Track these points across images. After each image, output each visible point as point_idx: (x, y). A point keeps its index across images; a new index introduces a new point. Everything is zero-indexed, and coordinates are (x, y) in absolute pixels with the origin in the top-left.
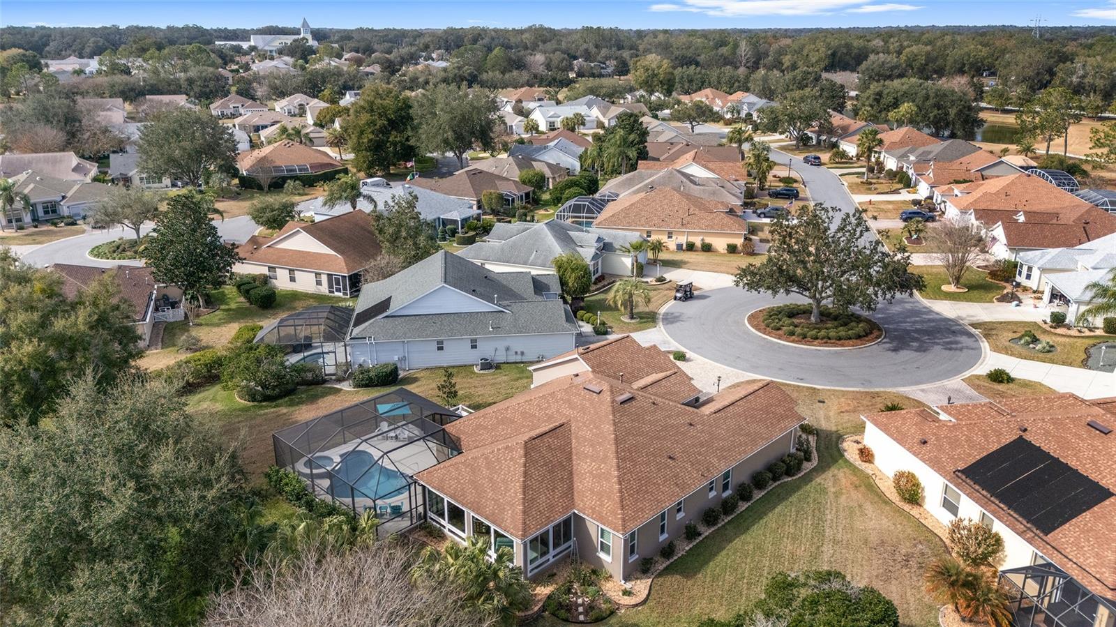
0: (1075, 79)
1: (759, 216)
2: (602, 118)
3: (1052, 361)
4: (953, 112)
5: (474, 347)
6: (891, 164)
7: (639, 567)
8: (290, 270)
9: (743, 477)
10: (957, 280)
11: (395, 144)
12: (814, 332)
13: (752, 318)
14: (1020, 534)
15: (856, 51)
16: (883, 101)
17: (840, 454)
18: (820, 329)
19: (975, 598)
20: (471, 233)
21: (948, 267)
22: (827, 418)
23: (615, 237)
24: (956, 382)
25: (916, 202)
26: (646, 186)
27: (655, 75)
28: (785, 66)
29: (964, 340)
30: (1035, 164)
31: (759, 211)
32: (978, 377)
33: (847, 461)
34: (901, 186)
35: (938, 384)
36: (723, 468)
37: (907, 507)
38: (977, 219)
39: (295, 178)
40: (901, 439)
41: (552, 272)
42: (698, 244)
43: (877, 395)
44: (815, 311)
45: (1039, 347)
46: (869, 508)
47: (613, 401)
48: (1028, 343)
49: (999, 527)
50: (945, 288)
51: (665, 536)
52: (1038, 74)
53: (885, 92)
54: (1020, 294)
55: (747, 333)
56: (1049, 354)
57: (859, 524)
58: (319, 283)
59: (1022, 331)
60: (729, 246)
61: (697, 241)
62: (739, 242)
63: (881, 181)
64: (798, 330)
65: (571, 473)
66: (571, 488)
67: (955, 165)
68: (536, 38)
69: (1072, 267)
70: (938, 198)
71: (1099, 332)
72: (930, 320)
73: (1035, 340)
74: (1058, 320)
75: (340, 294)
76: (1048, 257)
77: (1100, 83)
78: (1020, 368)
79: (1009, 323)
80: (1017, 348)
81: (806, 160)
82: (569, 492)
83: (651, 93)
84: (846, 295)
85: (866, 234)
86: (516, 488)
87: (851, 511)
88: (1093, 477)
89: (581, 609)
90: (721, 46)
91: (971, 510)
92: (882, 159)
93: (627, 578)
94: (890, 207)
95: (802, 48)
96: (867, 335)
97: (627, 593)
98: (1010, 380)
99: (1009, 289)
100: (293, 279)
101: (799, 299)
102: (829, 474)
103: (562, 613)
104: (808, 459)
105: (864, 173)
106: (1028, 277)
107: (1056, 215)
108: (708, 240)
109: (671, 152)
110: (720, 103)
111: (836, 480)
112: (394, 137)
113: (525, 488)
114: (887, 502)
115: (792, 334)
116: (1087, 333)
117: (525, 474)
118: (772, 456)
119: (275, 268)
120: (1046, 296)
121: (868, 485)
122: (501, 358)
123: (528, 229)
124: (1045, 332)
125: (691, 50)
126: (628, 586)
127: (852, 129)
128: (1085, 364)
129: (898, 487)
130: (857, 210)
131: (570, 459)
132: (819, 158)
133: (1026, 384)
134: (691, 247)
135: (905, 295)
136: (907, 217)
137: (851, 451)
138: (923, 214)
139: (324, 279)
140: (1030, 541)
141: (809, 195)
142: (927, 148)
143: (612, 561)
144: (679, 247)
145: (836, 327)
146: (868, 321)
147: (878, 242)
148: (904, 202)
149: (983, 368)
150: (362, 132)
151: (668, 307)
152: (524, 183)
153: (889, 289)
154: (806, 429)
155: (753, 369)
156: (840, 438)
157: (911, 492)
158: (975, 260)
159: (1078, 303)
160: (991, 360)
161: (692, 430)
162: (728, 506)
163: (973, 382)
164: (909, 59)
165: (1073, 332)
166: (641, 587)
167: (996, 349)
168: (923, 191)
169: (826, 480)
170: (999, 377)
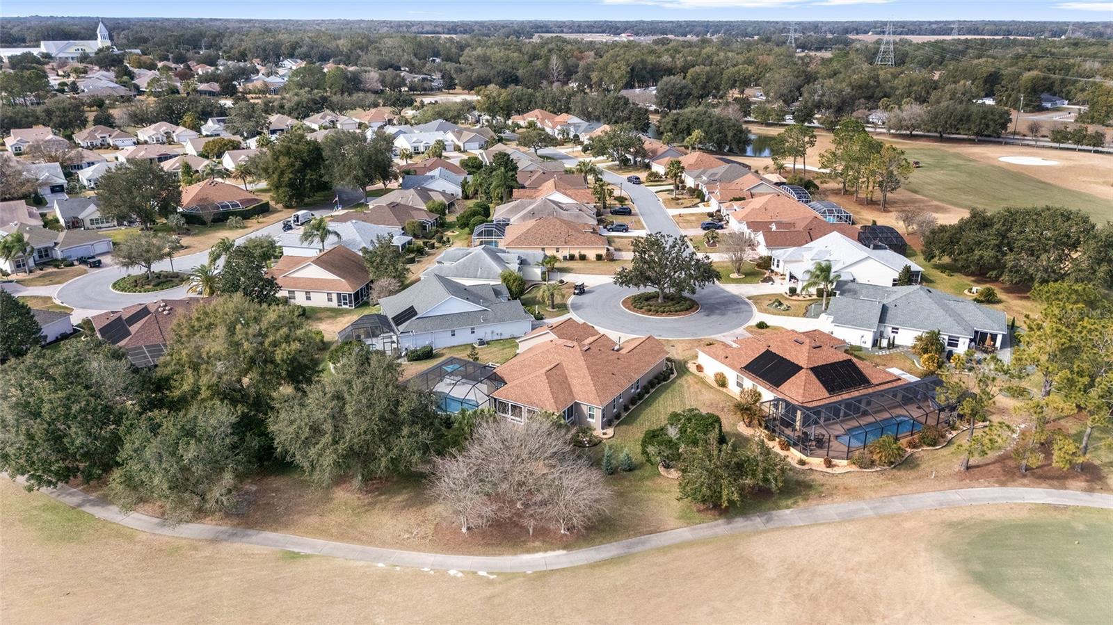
0: (816, 98)
1: (609, 230)
2: (457, 143)
3: (788, 315)
4: (730, 135)
5: (473, 332)
6: (690, 182)
7: (607, 424)
8: (306, 292)
9: (645, 383)
10: (739, 271)
11: (311, 180)
12: (662, 309)
13: (624, 303)
14: (768, 389)
15: (650, 67)
16: (679, 126)
17: (687, 369)
18: (665, 307)
19: (751, 414)
20: (412, 255)
21: (733, 261)
22: (678, 354)
23: (527, 255)
24: (740, 331)
25: (710, 215)
26: (529, 212)
27: (495, 103)
28: (593, 81)
29: (742, 306)
30: (785, 180)
31: (608, 227)
32: (751, 327)
33: (691, 372)
34: (698, 200)
35: (731, 332)
36: (638, 377)
37: (721, 389)
38: (748, 228)
39: (234, 214)
40: (716, 357)
41: (499, 282)
42: (577, 255)
43: (701, 340)
44: (661, 296)
45: (782, 308)
46: (704, 391)
47: (580, 350)
48: (777, 306)
49: (760, 389)
50: (732, 276)
51: (615, 410)
52: (791, 91)
53: (681, 119)
54: (774, 277)
55: (624, 312)
56: (788, 311)
57: (700, 398)
58: (330, 300)
59: (774, 299)
60: (597, 255)
61: (576, 253)
62: (603, 252)
63: (685, 197)
64: (653, 308)
65: (569, 385)
66: (571, 391)
67: (733, 186)
68: (353, 45)
69: (801, 259)
70: (724, 212)
71: (815, 297)
72: (725, 297)
73: (780, 304)
74: (793, 291)
75: (347, 307)
76: (788, 254)
77: (834, 101)
78: (772, 320)
79: (767, 295)
80: (771, 309)
81: (629, 180)
82: (571, 393)
83: (493, 117)
84: (679, 285)
85: (687, 250)
87: (696, 394)
88: (796, 362)
89: (586, 442)
90: (534, 59)
91: (748, 384)
92: (683, 178)
93: (603, 428)
94: (693, 218)
95: (607, 65)
96: (691, 308)
97: (604, 434)
98: (767, 327)
99: (767, 273)
100: (308, 298)
101: (651, 289)
102: (683, 378)
103: (579, 444)
104: (673, 373)
105: (673, 190)
106: (778, 266)
107: (793, 225)
108: (583, 252)
109: (533, 179)
110: (550, 125)
111: (687, 382)
112: (310, 175)
113: (552, 393)
114: (712, 388)
115: (650, 310)
116: (808, 298)
117: (550, 386)
118: (656, 372)
119: (294, 291)
120: (788, 277)
121: (703, 382)
122: (488, 338)
123: (470, 253)
124: (786, 299)
125: (508, 63)
126: (605, 431)
127: (659, 153)
128: (805, 315)
129: (716, 381)
130: (681, 236)
132: (639, 178)
133: (775, 328)
134: (572, 258)
135: (711, 284)
136: (706, 227)
137: (692, 367)
138: (714, 223)
139: (334, 297)
140: (772, 391)
141: (637, 211)
142: (714, 170)
143: (596, 422)
144: (565, 258)
145: (674, 305)
146: (691, 300)
147: (693, 253)
148: (702, 214)
149: (753, 322)
150: (282, 173)
151: (571, 300)
152: (431, 211)
153: (702, 281)
154: (668, 359)
155: (633, 332)
156: (686, 362)
157: (722, 382)
158: (749, 256)
159: (803, 281)
160: (758, 317)
161: (620, 362)
162: (640, 396)
163: (749, 329)
164: (693, 77)
165: (801, 298)
166: (610, 431)
167: (761, 310)
168: (713, 206)
169: (682, 381)
170: (762, 326)
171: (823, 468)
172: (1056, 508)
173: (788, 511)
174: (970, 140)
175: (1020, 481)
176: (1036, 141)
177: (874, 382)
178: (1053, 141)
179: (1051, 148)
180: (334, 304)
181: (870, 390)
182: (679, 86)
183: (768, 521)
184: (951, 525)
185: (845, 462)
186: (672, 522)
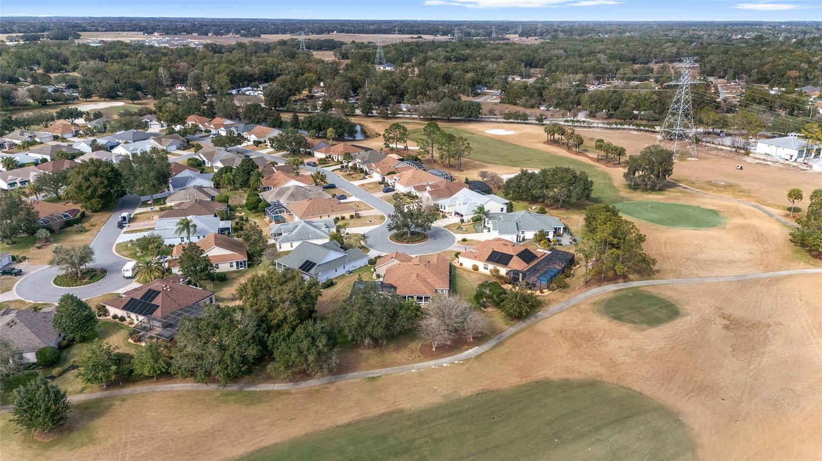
3: (471, 233)
5: (344, 268)
8: (216, 264)
13: (391, 239)
14: (502, 267)
16: (313, 125)
17: (454, 266)
24: (458, 244)
25: (380, 183)
26: (291, 195)
29: (445, 232)
30: (401, 157)
32: (461, 241)
34: (364, 174)
35: (453, 245)
36: (448, 273)
37: (477, 271)
38: (415, 190)
40: (469, 258)
41: (330, 240)
44: (409, 233)
45: (465, 229)
49: (498, 268)
53: (313, 120)
54: (445, 215)
56: (468, 231)
58: (232, 266)
59: (456, 226)
60: (350, 216)
61: (339, 216)
62: (354, 214)
63: (353, 173)
65: (428, 282)
66: (431, 285)
69: (455, 203)
70: (387, 180)
71: (472, 222)
73: (461, 228)
74: (462, 221)
75: (243, 268)
78: (468, 237)
79: (451, 225)
80: (460, 231)
81: (308, 164)
87: (469, 276)
91: (491, 267)
94: (371, 186)
96: (424, 237)
98: (467, 240)
106: (445, 209)
107: (438, 185)
108: (343, 215)
111: (460, 272)
114: (472, 272)
115: (408, 242)
116: (470, 223)
120: (453, 214)
121: (466, 270)
122: (351, 270)
124: (462, 225)
127: (315, 145)
128: (477, 232)
129: (473, 268)
132: (314, 163)
133: (471, 240)
134: (339, 219)
137: (458, 265)
138: (388, 188)
139: (234, 264)
140: (504, 268)
141: (338, 185)
145: (417, 237)
148: (374, 183)
149: (458, 239)
151: (364, 243)
157: (476, 268)
159: (467, 215)
160: (458, 237)
161: (438, 267)
165: (467, 224)
167: (456, 233)
168: (377, 177)
170: (464, 240)
171: (540, 294)
172: (620, 290)
173: (540, 313)
174: (463, 120)
175: (603, 284)
176: (497, 118)
177: (539, 256)
178: (505, 118)
179: (503, 122)
180: (235, 268)
181: (539, 260)
182: (280, 92)
183: (536, 318)
184: (595, 304)
185: (547, 290)
186: (505, 327)
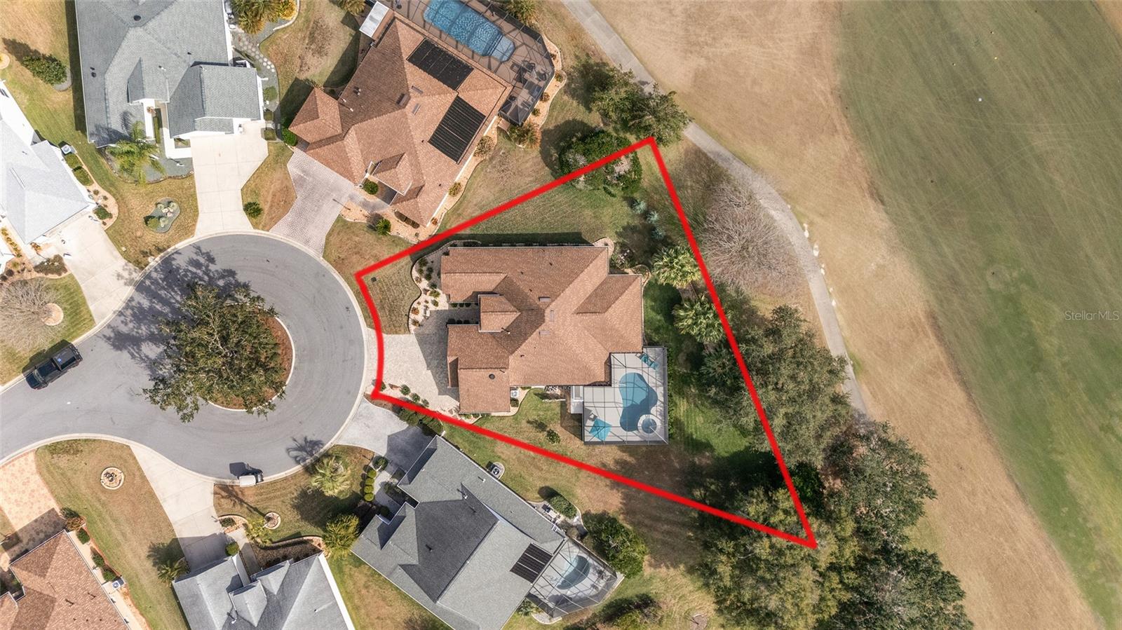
47: (553, 301)
66: (601, 284)
86: (624, 297)
89: (625, 254)
117: (617, 299)
131: (590, 296)
